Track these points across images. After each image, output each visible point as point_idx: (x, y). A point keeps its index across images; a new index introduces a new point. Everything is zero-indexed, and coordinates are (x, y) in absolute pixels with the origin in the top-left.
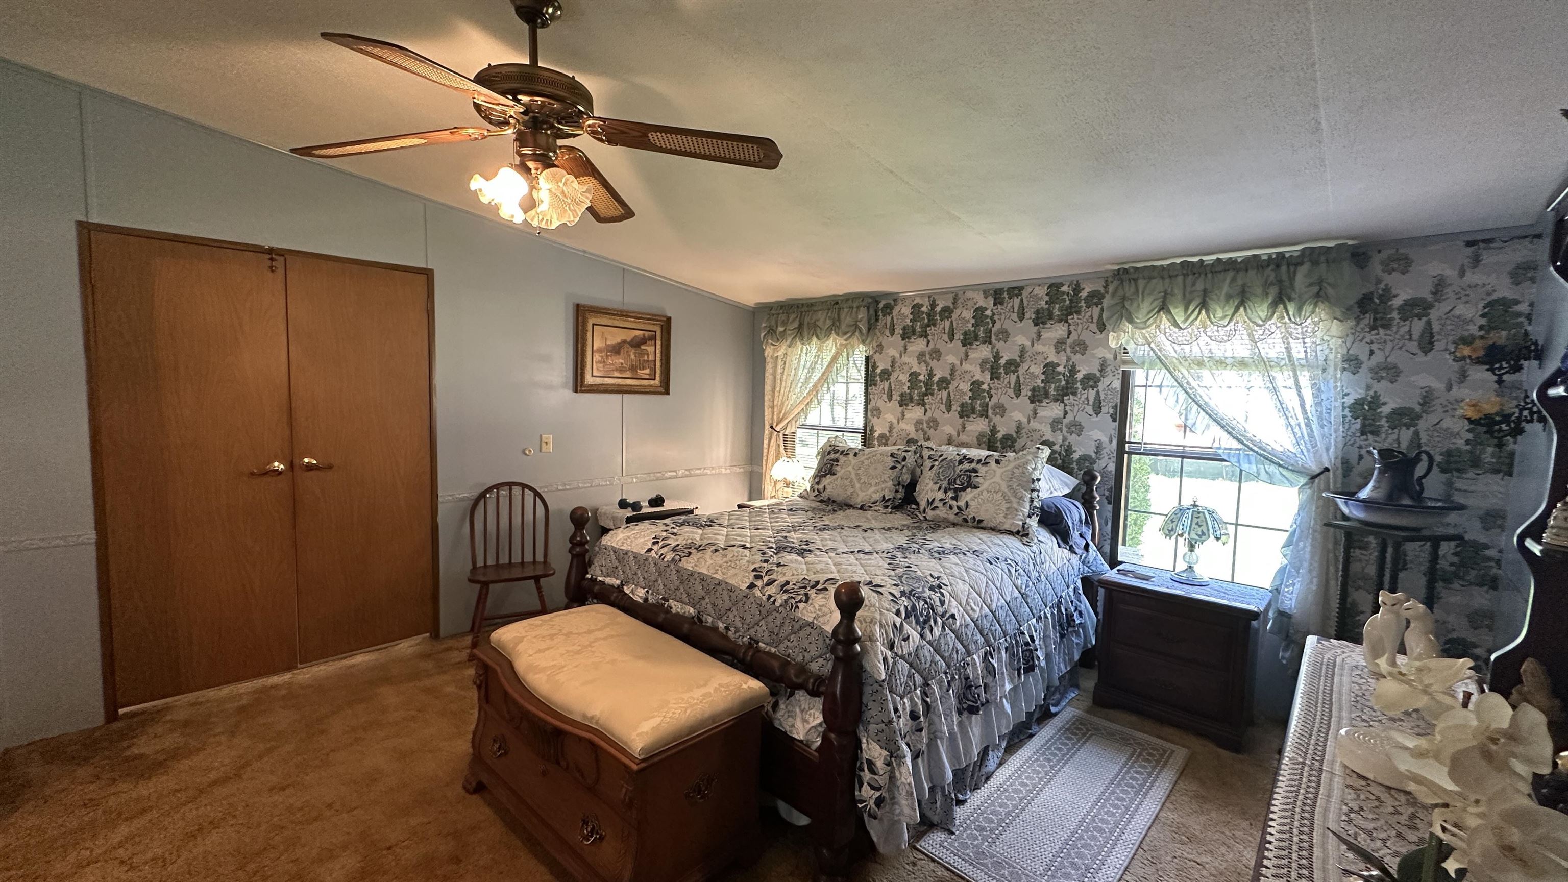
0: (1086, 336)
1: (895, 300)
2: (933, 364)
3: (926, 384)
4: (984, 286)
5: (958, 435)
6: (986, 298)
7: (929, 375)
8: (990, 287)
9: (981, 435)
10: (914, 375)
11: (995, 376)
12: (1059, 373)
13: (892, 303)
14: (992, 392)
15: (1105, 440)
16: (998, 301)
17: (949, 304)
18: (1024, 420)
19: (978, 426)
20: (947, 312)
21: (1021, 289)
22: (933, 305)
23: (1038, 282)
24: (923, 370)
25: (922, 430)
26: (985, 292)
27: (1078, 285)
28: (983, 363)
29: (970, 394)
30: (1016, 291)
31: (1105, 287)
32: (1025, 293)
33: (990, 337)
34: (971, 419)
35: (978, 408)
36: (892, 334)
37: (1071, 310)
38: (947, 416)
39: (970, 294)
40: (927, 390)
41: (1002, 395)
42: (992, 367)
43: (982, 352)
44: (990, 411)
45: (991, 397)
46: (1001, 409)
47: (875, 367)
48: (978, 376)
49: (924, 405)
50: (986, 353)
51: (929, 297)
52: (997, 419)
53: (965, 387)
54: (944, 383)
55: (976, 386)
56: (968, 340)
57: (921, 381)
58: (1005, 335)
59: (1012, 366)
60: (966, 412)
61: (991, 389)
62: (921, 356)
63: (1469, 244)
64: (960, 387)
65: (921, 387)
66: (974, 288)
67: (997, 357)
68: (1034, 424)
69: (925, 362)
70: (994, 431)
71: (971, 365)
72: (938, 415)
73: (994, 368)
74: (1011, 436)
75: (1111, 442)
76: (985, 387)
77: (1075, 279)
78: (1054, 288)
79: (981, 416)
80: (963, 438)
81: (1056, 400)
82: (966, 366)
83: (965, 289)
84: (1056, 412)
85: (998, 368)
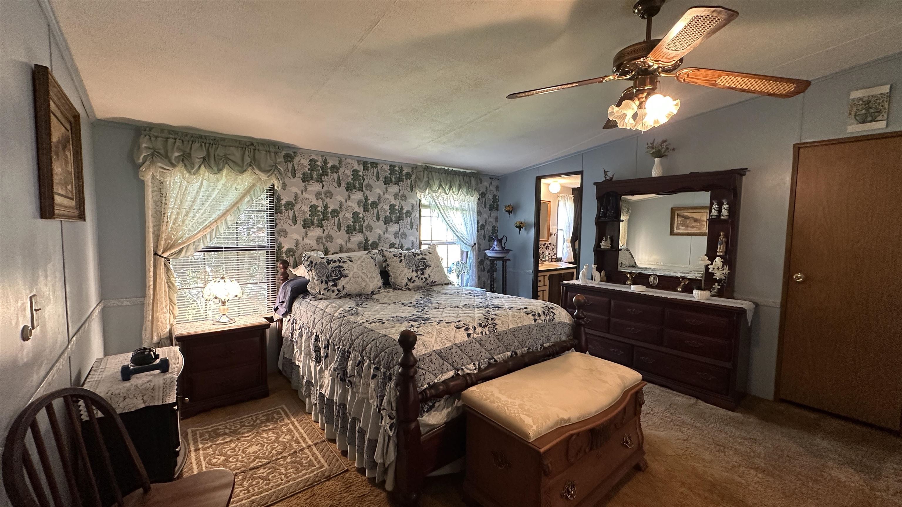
0: (406, 193)
1: (294, 153)
2: (328, 200)
3: (323, 213)
4: (357, 158)
5: (346, 244)
6: (359, 165)
7: (325, 207)
8: (362, 159)
9: (360, 243)
10: (313, 208)
11: (366, 210)
12: (396, 210)
13: (293, 154)
14: (365, 218)
15: (415, 240)
16: (365, 168)
17: (337, 163)
18: (382, 233)
19: (358, 238)
20: (335, 169)
21: (377, 164)
22: (325, 162)
23: (385, 162)
24: (320, 205)
25: (322, 243)
26: (358, 161)
27: (402, 168)
28: (359, 202)
29: (352, 220)
30: (374, 164)
31: (412, 171)
32: (379, 167)
33: (362, 188)
34: (354, 234)
35: (357, 228)
36: (294, 177)
37: (399, 180)
38: (338, 233)
39: (349, 160)
40: (323, 217)
41: (370, 220)
42: (364, 204)
43: (358, 196)
44: (364, 229)
45: (364, 221)
46: (370, 228)
47: (279, 199)
48: (357, 210)
49: (322, 227)
50: (360, 196)
51: (322, 156)
52: (368, 234)
53: (349, 215)
54: (335, 213)
55: (356, 215)
56: (349, 188)
57: (319, 211)
58: (370, 187)
59: (375, 205)
60: (350, 230)
61: (364, 217)
62: (318, 195)
63: (490, 178)
64: (346, 215)
65: (319, 215)
66: (352, 157)
67: (367, 199)
68: (387, 235)
69: (322, 199)
70: (367, 240)
71: (352, 202)
72: (332, 233)
73: (365, 205)
74: (376, 242)
75: (417, 241)
76: (361, 216)
77: (400, 164)
78: (392, 167)
79: (360, 232)
80: (350, 246)
81: (396, 223)
82: (349, 203)
83: (346, 157)
84: (396, 228)
85: (367, 205)
